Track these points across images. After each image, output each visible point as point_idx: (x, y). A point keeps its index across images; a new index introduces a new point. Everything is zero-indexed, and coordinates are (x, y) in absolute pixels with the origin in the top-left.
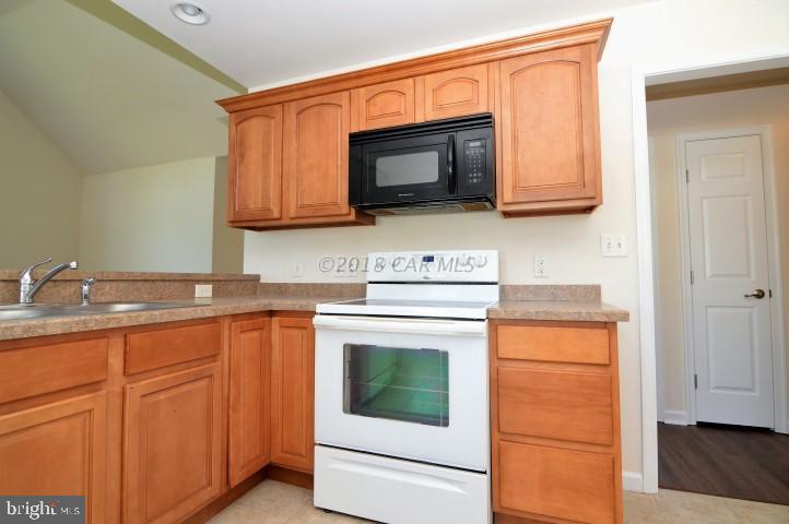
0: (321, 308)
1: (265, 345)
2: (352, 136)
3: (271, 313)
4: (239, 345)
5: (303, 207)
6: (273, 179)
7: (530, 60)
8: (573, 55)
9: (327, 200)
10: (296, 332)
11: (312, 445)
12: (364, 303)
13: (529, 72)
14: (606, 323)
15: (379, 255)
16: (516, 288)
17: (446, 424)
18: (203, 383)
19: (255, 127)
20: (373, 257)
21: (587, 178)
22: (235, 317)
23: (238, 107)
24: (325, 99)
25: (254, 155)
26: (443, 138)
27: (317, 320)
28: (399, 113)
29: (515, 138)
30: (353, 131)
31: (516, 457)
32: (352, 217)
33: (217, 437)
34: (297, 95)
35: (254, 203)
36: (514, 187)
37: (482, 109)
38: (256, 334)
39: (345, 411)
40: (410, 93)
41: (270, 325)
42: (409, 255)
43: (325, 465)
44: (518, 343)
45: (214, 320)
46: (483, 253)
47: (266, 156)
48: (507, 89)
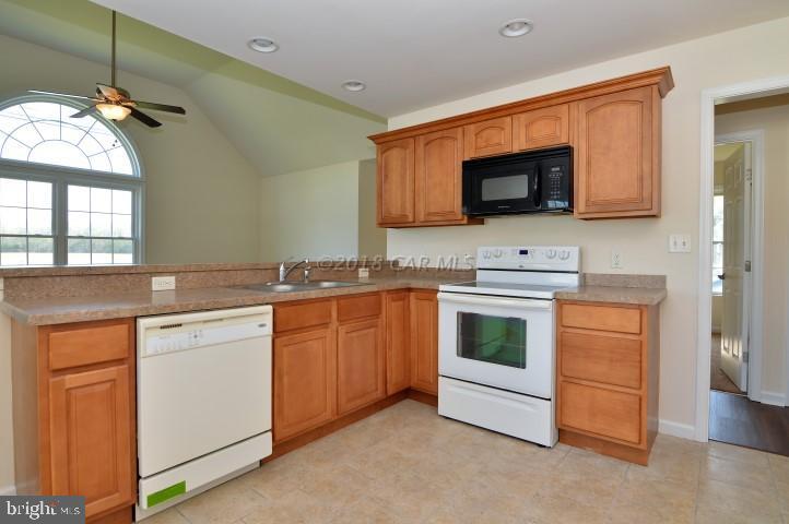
0: (442, 288)
1: (406, 311)
2: (465, 164)
3: (409, 290)
4: (391, 308)
5: (429, 214)
6: (409, 194)
7: (603, 100)
8: (637, 95)
9: (448, 210)
10: (426, 303)
11: (437, 375)
12: (474, 285)
13: (602, 111)
14: (639, 305)
15: (485, 248)
16: (595, 276)
17: (524, 367)
18: (372, 330)
19: (395, 155)
20: (481, 251)
21: (646, 194)
22: (388, 291)
23: (382, 140)
24: (445, 133)
25: (395, 177)
26: (532, 164)
27: (439, 295)
28: (499, 144)
29: (589, 163)
30: (466, 159)
31: (573, 393)
32: (465, 222)
33: (380, 362)
34: (424, 131)
35: (395, 211)
36: (587, 201)
37: (563, 140)
38: (401, 303)
39: (458, 355)
40: (508, 129)
41: (409, 297)
42: (508, 249)
43: (445, 389)
44: (575, 317)
45: (376, 293)
46: (567, 249)
47: (403, 177)
48: (584, 124)
